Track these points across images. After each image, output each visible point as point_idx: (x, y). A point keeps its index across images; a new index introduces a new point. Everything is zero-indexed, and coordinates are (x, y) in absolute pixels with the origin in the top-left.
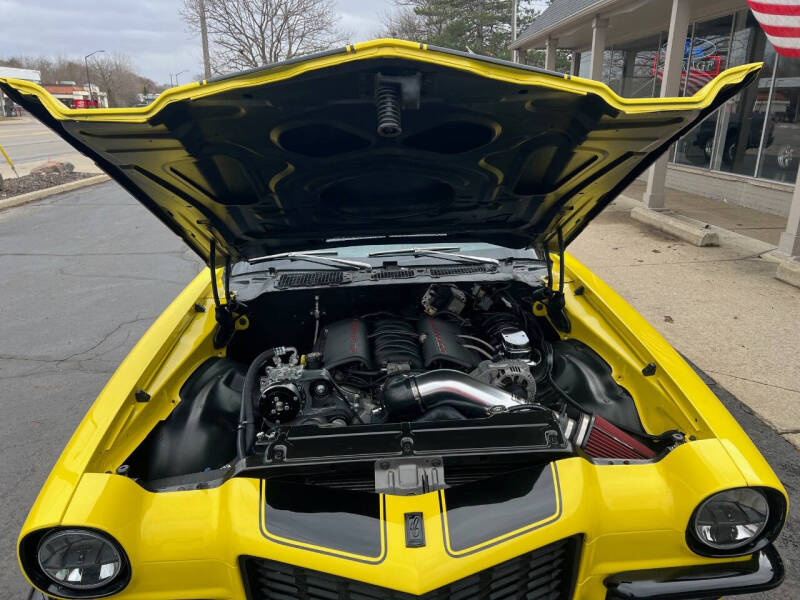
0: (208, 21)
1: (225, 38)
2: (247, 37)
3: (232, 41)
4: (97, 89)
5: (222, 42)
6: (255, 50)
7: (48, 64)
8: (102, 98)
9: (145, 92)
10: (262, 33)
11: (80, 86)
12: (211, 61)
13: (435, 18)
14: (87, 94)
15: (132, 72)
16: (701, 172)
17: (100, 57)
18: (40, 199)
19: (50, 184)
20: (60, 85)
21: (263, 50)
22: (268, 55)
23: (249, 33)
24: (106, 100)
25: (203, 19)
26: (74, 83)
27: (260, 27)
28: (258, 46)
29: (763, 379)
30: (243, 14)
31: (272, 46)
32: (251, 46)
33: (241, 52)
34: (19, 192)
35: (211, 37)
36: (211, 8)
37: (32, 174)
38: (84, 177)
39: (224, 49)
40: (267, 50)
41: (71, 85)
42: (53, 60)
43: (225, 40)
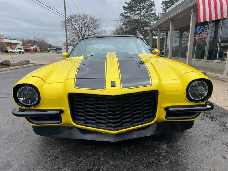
0: (67, 26)
1: (71, 31)
2: (77, 30)
3: (73, 31)
4: (37, 46)
5: (71, 32)
6: (79, 34)
7: (24, 40)
8: (38, 49)
9: (50, 48)
10: (82, 29)
11: (32, 45)
12: (67, 37)
13: (128, 26)
14: (34, 47)
15: (46, 42)
16: (202, 60)
17: (38, 38)
18: (20, 68)
19: (23, 65)
20: (27, 45)
21: (82, 34)
22: (83, 35)
23: (78, 29)
24: (39, 49)
25: (66, 26)
26: (31, 45)
27: (81, 28)
28: (80, 33)
29: (218, 98)
30: (77, 25)
31: (84, 33)
32: (78, 33)
33: (76, 34)
34: (14, 66)
35: (68, 31)
36: (68, 23)
37: (18, 63)
38: (32, 64)
39: (71, 33)
40: (83, 34)
41: (30, 45)
42: (25, 39)
43: (72, 31)
